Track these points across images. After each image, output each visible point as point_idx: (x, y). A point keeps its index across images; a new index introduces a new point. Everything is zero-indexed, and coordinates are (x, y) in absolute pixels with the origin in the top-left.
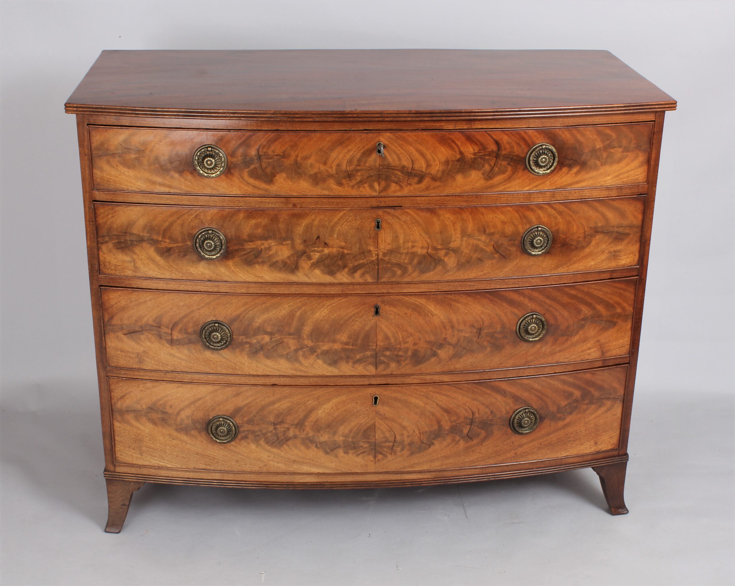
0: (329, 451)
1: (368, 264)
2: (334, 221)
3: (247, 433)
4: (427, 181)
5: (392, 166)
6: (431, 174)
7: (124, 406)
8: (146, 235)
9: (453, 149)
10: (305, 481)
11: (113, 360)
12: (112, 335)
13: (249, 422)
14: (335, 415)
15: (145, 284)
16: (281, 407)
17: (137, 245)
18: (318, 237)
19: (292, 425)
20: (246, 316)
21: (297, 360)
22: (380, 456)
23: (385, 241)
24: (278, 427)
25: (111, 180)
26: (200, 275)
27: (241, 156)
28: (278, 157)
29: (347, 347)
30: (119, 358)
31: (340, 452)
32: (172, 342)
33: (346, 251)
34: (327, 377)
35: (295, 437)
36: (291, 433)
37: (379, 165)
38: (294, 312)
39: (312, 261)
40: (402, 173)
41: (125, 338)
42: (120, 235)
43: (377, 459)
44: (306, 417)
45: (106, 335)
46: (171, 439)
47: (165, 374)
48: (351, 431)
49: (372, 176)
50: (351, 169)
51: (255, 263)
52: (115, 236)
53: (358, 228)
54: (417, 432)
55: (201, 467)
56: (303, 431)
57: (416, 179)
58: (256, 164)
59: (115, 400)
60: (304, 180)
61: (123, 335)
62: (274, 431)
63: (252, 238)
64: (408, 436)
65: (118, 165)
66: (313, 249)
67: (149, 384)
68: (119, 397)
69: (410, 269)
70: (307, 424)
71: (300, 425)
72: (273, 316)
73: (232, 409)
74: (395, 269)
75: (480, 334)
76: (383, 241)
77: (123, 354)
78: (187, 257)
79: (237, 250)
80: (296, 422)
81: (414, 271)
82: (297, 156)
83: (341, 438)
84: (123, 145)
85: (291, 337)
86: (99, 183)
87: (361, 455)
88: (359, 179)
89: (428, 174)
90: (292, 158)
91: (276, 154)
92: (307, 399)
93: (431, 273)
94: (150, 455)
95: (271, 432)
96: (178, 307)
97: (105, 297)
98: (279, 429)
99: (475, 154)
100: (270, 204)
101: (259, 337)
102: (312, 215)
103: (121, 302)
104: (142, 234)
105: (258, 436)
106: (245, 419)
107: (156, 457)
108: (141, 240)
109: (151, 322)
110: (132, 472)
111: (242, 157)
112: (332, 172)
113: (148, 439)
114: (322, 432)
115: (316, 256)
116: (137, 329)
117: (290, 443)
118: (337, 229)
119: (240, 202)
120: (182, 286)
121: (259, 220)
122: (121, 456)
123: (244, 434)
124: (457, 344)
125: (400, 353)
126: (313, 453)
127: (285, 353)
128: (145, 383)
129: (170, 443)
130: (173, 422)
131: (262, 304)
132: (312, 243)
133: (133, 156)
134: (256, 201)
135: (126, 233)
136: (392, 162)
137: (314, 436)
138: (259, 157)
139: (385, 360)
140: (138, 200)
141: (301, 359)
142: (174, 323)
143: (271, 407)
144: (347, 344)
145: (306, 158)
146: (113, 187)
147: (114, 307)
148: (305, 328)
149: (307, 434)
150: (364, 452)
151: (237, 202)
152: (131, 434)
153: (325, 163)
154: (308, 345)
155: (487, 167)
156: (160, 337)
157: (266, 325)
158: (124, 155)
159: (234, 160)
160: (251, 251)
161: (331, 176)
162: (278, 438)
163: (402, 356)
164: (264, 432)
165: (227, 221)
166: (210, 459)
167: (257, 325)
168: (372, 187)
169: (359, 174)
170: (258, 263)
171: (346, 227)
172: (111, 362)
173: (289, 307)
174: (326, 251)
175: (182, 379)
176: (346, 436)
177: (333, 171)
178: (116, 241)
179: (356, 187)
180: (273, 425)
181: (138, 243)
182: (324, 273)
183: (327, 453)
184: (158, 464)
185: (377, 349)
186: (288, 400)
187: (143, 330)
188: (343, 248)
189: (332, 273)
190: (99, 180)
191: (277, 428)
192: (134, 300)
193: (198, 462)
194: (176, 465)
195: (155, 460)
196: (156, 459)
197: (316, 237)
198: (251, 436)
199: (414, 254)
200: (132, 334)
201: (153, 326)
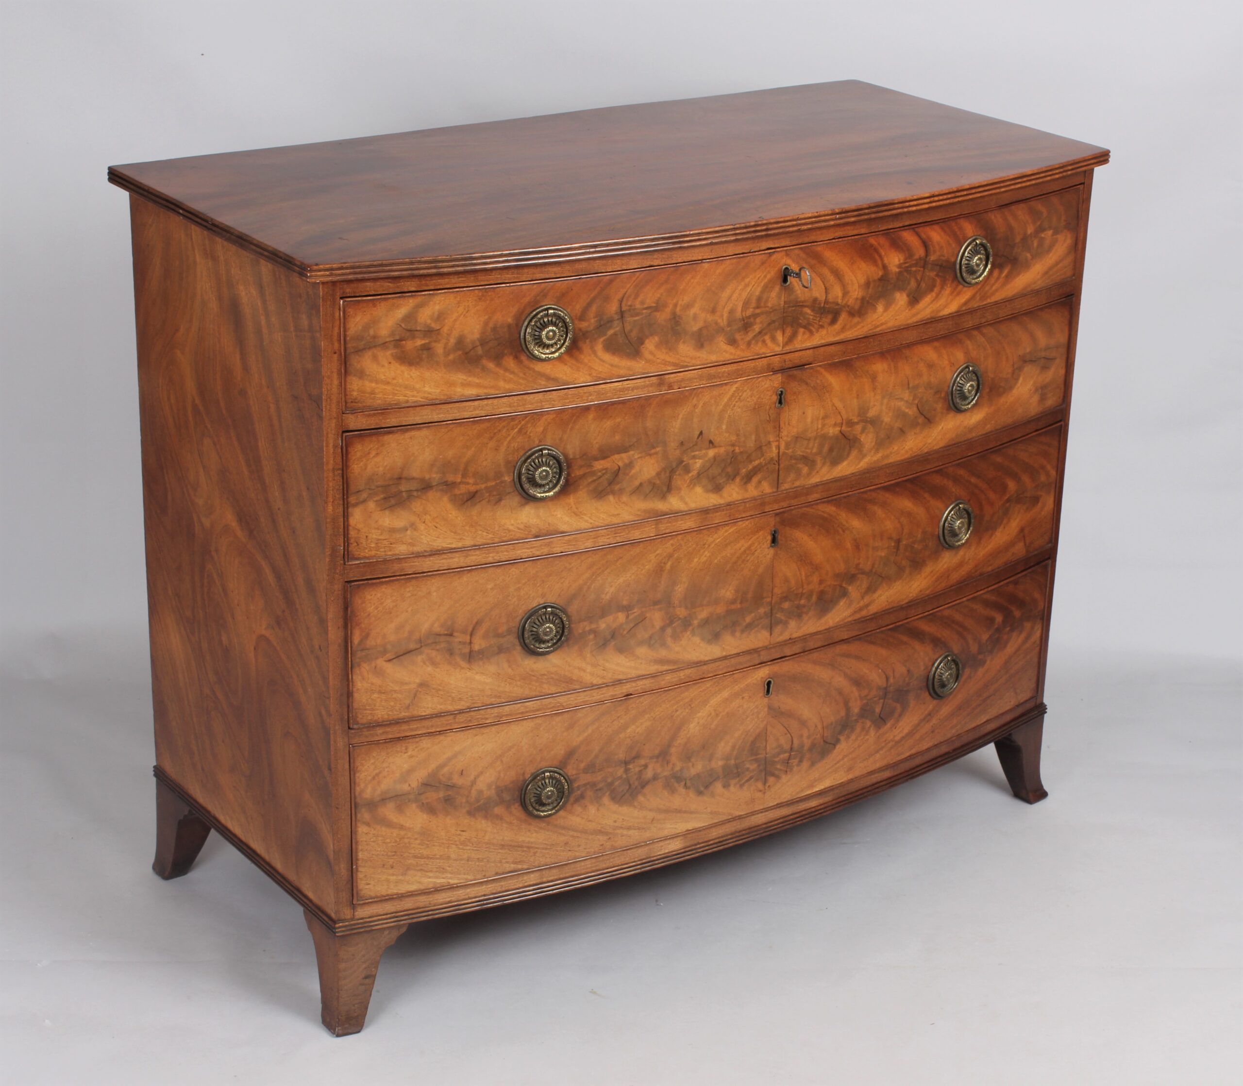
0: (702, 789)
1: (766, 464)
2: (723, 404)
3: (583, 788)
4: (843, 317)
5: (800, 302)
6: (848, 306)
7: (378, 792)
8: (435, 476)
9: (875, 263)
10: (667, 851)
11: (365, 712)
12: (365, 667)
13: (586, 771)
14: (713, 726)
15: (427, 564)
16: (636, 732)
17: (418, 497)
18: (701, 433)
19: (651, 758)
20: (593, 587)
21: (663, 644)
22: (771, 780)
23: (789, 424)
24: (631, 766)
25: (377, 391)
26: (522, 530)
27: (594, 318)
28: (648, 311)
29: (733, 607)
30: (375, 706)
31: (718, 787)
32: (471, 657)
33: (737, 450)
34: (705, 663)
35: (655, 778)
36: (649, 774)
37: (784, 302)
38: (662, 565)
39: (690, 475)
40: (813, 310)
41: (389, 668)
42: (389, 485)
43: (767, 785)
44: (673, 738)
45: (353, 670)
46: (459, 832)
47: (455, 718)
48: (733, 747)
49: (774, 322)
50: (747, 315)
51: (608, 494)
52: (380, 489)
53: (754, 409)
54: (820, 727)
55: (508, 869)
56: (667, 764)
57: (829, 318)
58: (617, 327)
59: (362, 786)
60: (684, 342)
61: (384, 663)
62: (624, 776)
63: (605, 453)
64: (808, 737)
65: (393, 362)
66: (693, 454)
67: (426, 743)
68: (370, 778)
69: (819, 460)
70: (673, 750)
71: (663, 755)
72: (633, 577)
73: (563, 752)
74: (800, 466)
75: (897, 548)
76: (787, 423)
77: (383, 696)
78: (503, 502)
79: (584, 476)
80: (657, 752)
81: (824, 464)
82: (676, 305)
83: (720, 763)
84: (403, 325)
85: (657, 607)
86: (356, 399)
87: (746, 785)
88: (757, 328)
89: (844, 307)
90: (668, 310)
91: (645, 306)
92: (675, 707)
93: (845, 463)
94: (421, 870)
95: (621, 778)
96: (484, 593)
97: (357, 601)
98: (633, 770)
99: (899, 266)
100: (635, 391)
101: (610, 619)
102: (693, 399)
103: (384, 605)
104: (427, 477)
105: (600, 790)
106: (582, 766)
107: (431, 871)
108: (426, 487)
109: (437, 628)
110: (385, 912)
111: (596, 319)
112: (722, 324)
113: (418, 842)
114: (693, 760)
115: (698, 464)
116: (412, 646)
117: (647, 790)
118: (727, 416)
119: (591, 395)
120: (491, 555)
121: (618, 420)
122: (367, 887)
123: (579, 792)
124: (871, 571)
125: (803, 602)
126: (680, 799)
127: (647, 636)
128: (418, 742)
129: (456, 839)
130: (464, 800)
131: (617, 560)
132: (691, 445)
133: (419, 342)
134: (614, 390)
135: (400, 478)
136: (800, 295)
137: (681, 770)
138: (622, 314)
139: (783, 618)
140: (425, 417)
141: (669, 641)
142: (477, 623)
143: (622, 736)
144: (733, 602)
145: (688, 306)
146: (380, 401)
147: (372, 615)
148: (676, 588)
149: (672, 769)
150: (751, 778)
151: (587, 395)
152: (388, 841)
153: (713, 311)
154: (681, 616)
155: (913, 284)
156: (451, 652)
157: (621, 594)
158: (404, 342)
159: (584, 325)
160: (604, 474)
161: (720, 330)
162: (630, 785)
163: (804, 606)
164: (609, 780)
165: (569, 430)
166: (523, 851)
167: (608, 597)
168: (773, 339)
169: (758, 320)
170: (613, 493)
171: (739, 410)
172: (360, 716)
173: (656, 557)
174: (711, 453)
175: (482, 719)
176: (727, 758)
177: (723, 322)
178: (382, 496)
179: (753, 342)
180: (623, 765)
181: (419, 493)
182: (707, 491)
183: (700, 793)
184: (435, 882)
185: (773, 602)
186: (647, 716)
187: (421, 647)
188: (733, 445)
189: (717, 489)
190: (355, 394)
191: (629, 769)
192: (409, 594)
193: (504, 861)
194: (465, 876)
195: (430, 877)
196: (431, 874)
197: (697, 433)
198: (589, 793)
199: (824, 437)
200: (401, 657)
201: (440, 635)
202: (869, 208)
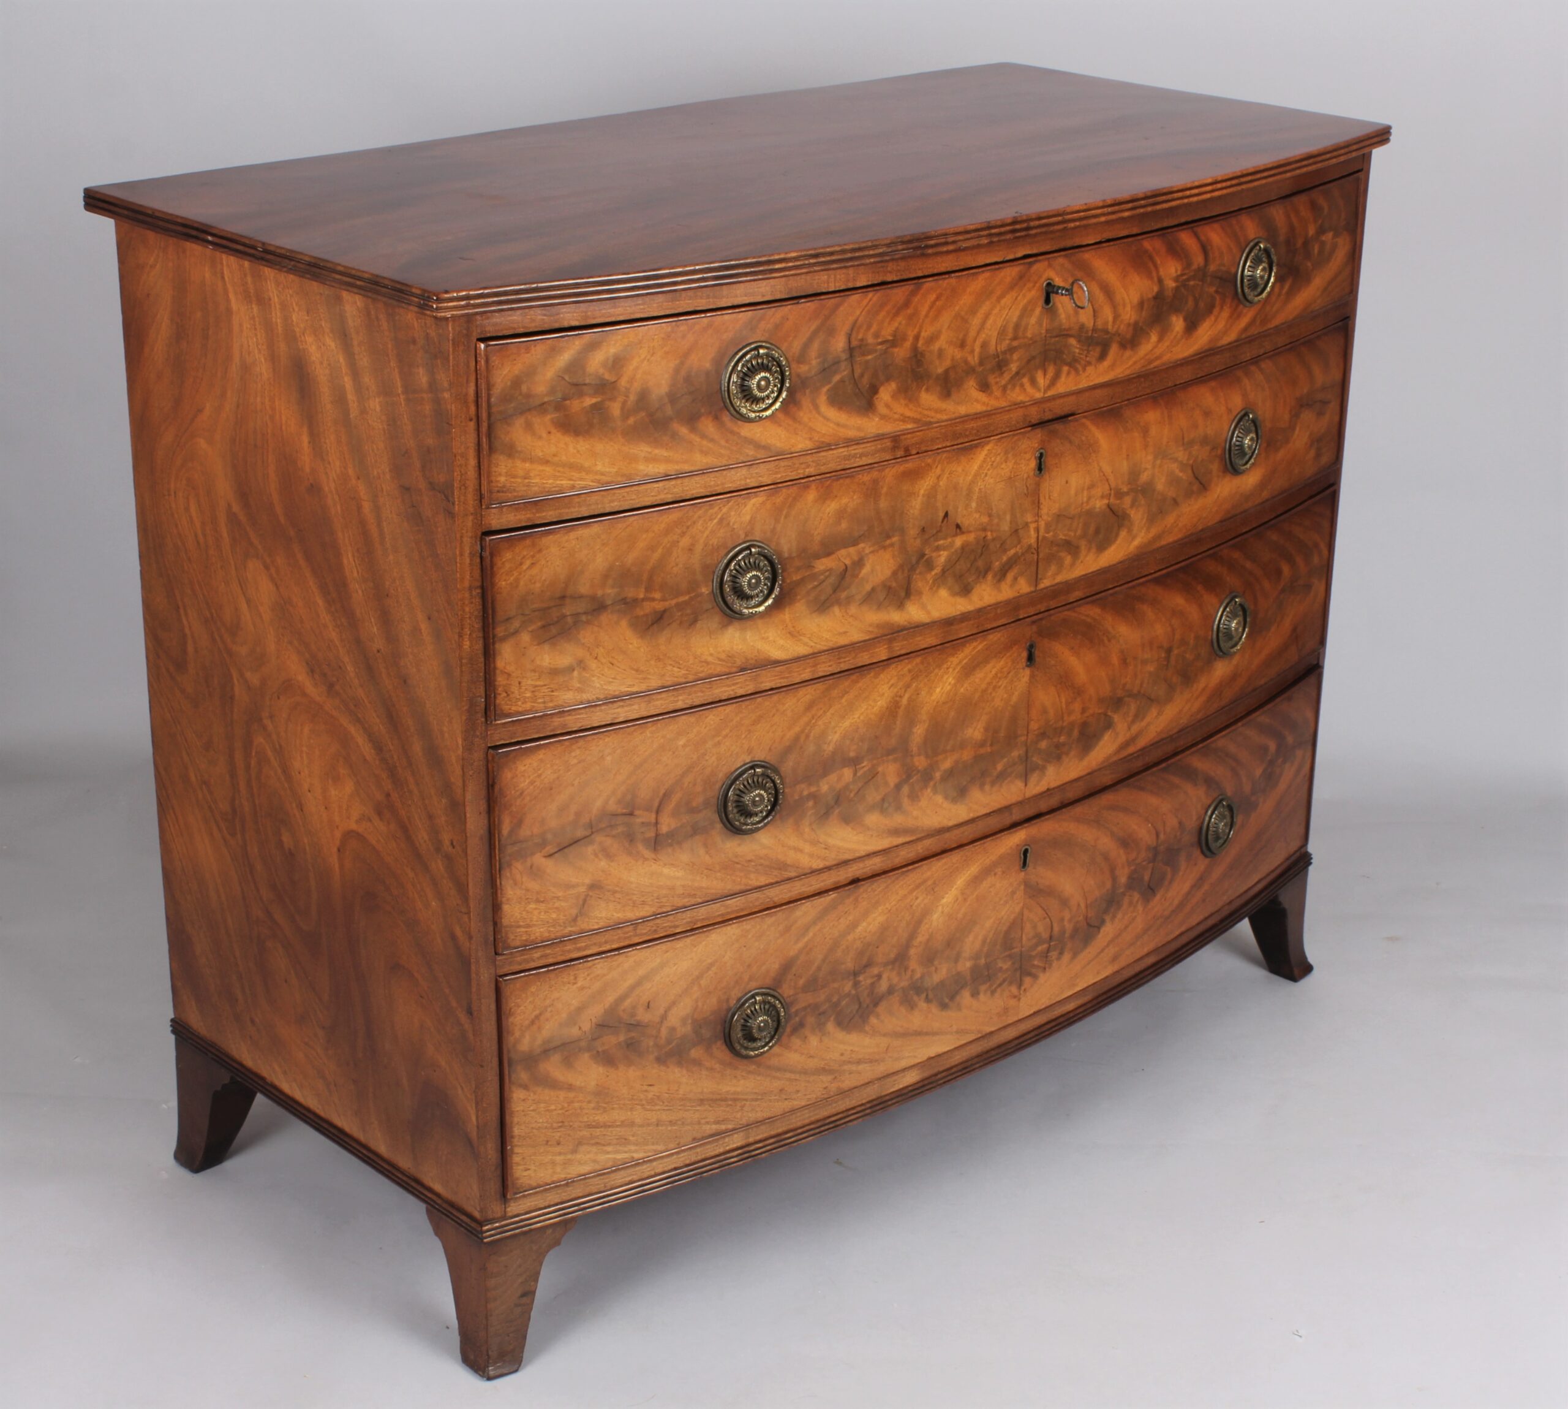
0: (947, 1000)
1: (1023, 554)
2: (972, 473)
3: (803, 1013)
4: (1114, 349)
5: (1065, 329)
6: (1119, 335)
7: (539, 1042)
8: (610, 591)
9: (1150, 277)
10: (901, 1086)
11: (518, 930)
12: (518, 866)
13: (806, 989)
14: (960, 916)
15: (598, 717)
16: (868, 931)
17: (588, 622)
18: (946, 515)
19: (886, 965)
20: (812, 734)
21: (899, 808)
22: (1027, 980)
23: (1049, 498)
24: (861, 978)
25: (532, 474)
26: (724, 661)
27: (816, 358)
28: (883, 347)
29: (982, 751)
30: (531, 921)
31: (966, 996)
32: (657, 843)
33: (989, 535)
34: (949, 829)
35: (891, 991)
36: (883, 986)
37: (1046, 330)
38: (898, 699)
39: (933, 573)
40: (1079, 341)
41: (549, 865)
42: (549, 608)
43: (1023, 988)
44: (912, 936)
45: (502, 872)
46: (645, 1088)
47: (635, 929)
48: (984, 942)
49: (1033, 358)
50: (1003, 349)
51: (832, 605)
52: (536, 613)
53: (1010, 478)
54: (1083, 905)
55: (709, 1132)
56: (905, 971)
57: (1096, 351)
58: (844, 371)
59: (517, 1034)
60: (927, 390)
61: (543, 860)
62: (853, 992)
63: (828, 548)
64: (1070, 921)
65: (553, 430)
66: (936, 544)
67: (600, 967)
68: (527, 1022)
69: (1083, 544)
70: (912, 952)
71: (900, 960)
72: (862, 718)
73: (777, 966)
74: (1062, 554)
75: (1168, 659)
76: (1047, 497)
77: (542, 906)
78: (699, 625)
79: (802, 580)
80: (892, 956)
81: (1089, 550)
82: (917, 338)
83: (968, 964)
84: (567, 378)
85: (891, 757)
86: (504, 486)
87: (999, 990)
88: (1014, 367)
89: (1114, 335)
90: (908, 344)
91: (880, 340)
92: (914, 894)
93: (1113, 548)
94: (597, 1143)
95: (848, 995)
96: (674, 753)
97: (507, 775)
98: (863, 983)
99: (1176, 279)
100: (864, 458)
101: (833, 777)
102: (937, 467)
103: (543, 777)
104: (600, 593)
105: (824, 1013)
106: (801, 982)
107: (609, 1144)
108: (598, 607)
109: (612, 806)
110: (547, 1204)
111: (818, 360)
112: (972, 363)
113: (592, 1105)
114: (936, 963)
115: (942, 557)
116: (580, 833)
117: (880, 1009)
118: (977, 490)
119: (808, 466)
120: (681, 698)
121: (845, 500)
122: (526, 1173)
123: (797, 1019)
124: (1139, 692)
125: (1062, 739)
126: (923, 1016)
127: (878, 798)
128: (590, 967)
129: (642, 1096)
130: (651, 1043)
131: (842, 697)
132: (935, 531)
133: (589, 401)
134: (838, 457)
135: (563, 597)
136: (1064, 321)
137: (922, 977)
138: (851, 350)
139: (1040, 762)
140: (593, 507)
141: (906, 801)
142: (665, 795)
143: (850, 938)
144: (982, 744)
145: (933, 339)
146: (536, 488)
147: (526, 793)
148: (915, 730)
149: (911, 977)
150: (1004, 981)
151: (803, 466)
152: (553, 1107)
153: (962, 345)
154: (920, 768)
155: (1191, 303)
156: (630, 837)
157: (848, 742)
158: (568, 402)
159: (803, 369)
160: (826, 578)
161: (970, 371)
162: (860, 1004)
163: (1064, 744)
164: (835, 999)
165: (783, 517)
166: (728, 1106)
167: (831, 748)
168: (1033, 382)
169: (1015, 356)
170: (838, 602)
171: (992, 481)
172: (512, 937)
173: (890, 688)
174: (959, 541)
175: (670, 927)
176: (976, 957)
177: (973, 360)
178: (540, 624)
179: (1009, 386)
180: (852, 978)
181: (589, 617)
182: (954, 594)
183: (944, 1006)
184: (615, 1158)
185: (1029, 740)
186: (880, 909)
187: (592, 833)
188: (984, 530)
189: (966, 590)
190: (502, 479)
191: (859, 982)
192: (575, 761)
193: (703, 1121)
194: (654, 1147)
195: (608, 1153)
196: (610, 1149)
197: (941, 514)
198: (811, 1020)
199: (1089, 513)
200: (566, 850)
201: (617, 815)
202: (1146, 198)
